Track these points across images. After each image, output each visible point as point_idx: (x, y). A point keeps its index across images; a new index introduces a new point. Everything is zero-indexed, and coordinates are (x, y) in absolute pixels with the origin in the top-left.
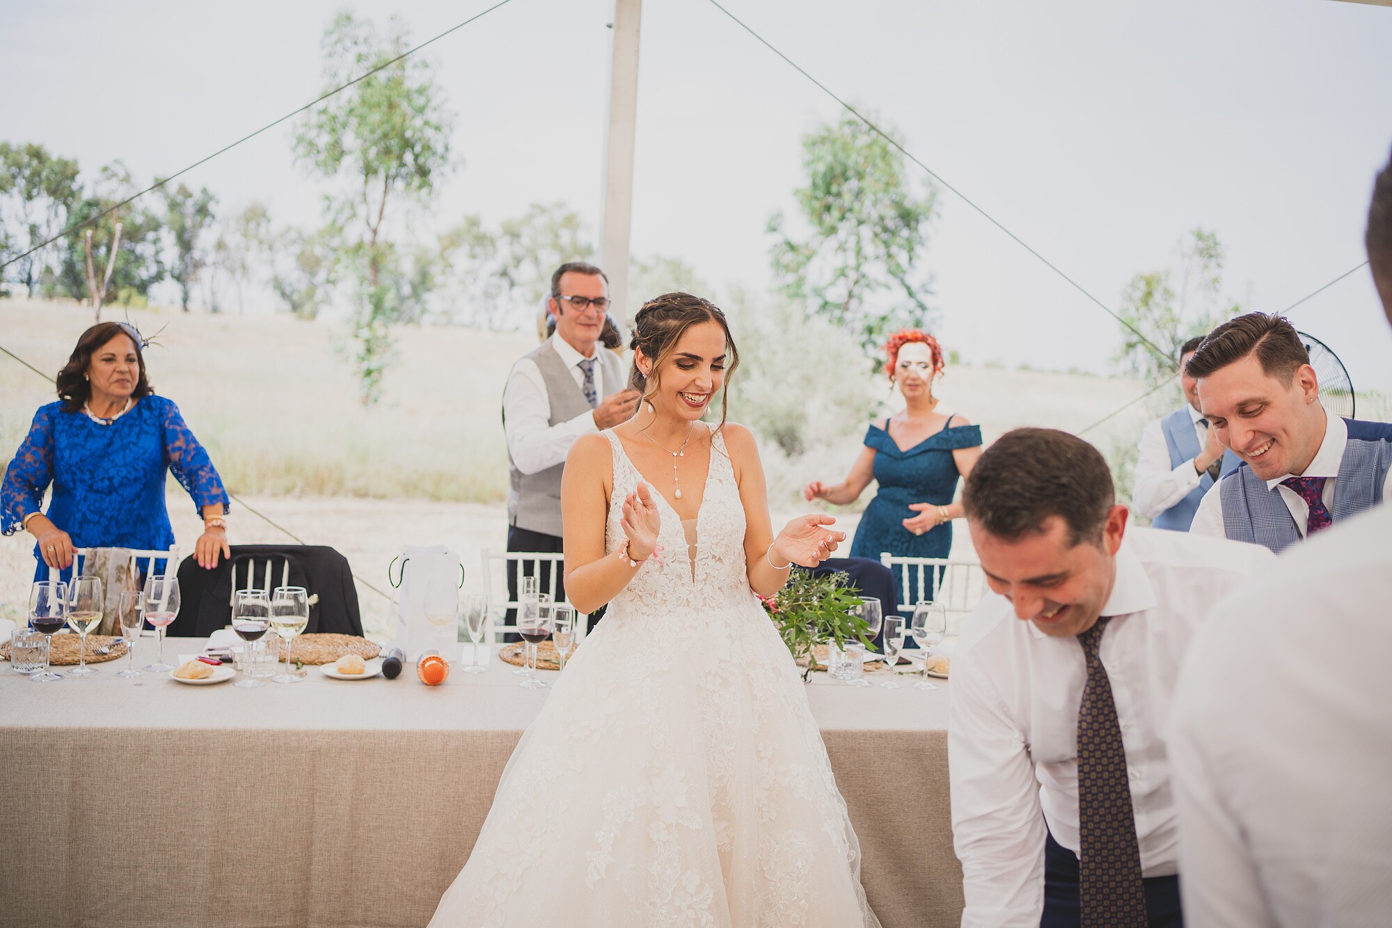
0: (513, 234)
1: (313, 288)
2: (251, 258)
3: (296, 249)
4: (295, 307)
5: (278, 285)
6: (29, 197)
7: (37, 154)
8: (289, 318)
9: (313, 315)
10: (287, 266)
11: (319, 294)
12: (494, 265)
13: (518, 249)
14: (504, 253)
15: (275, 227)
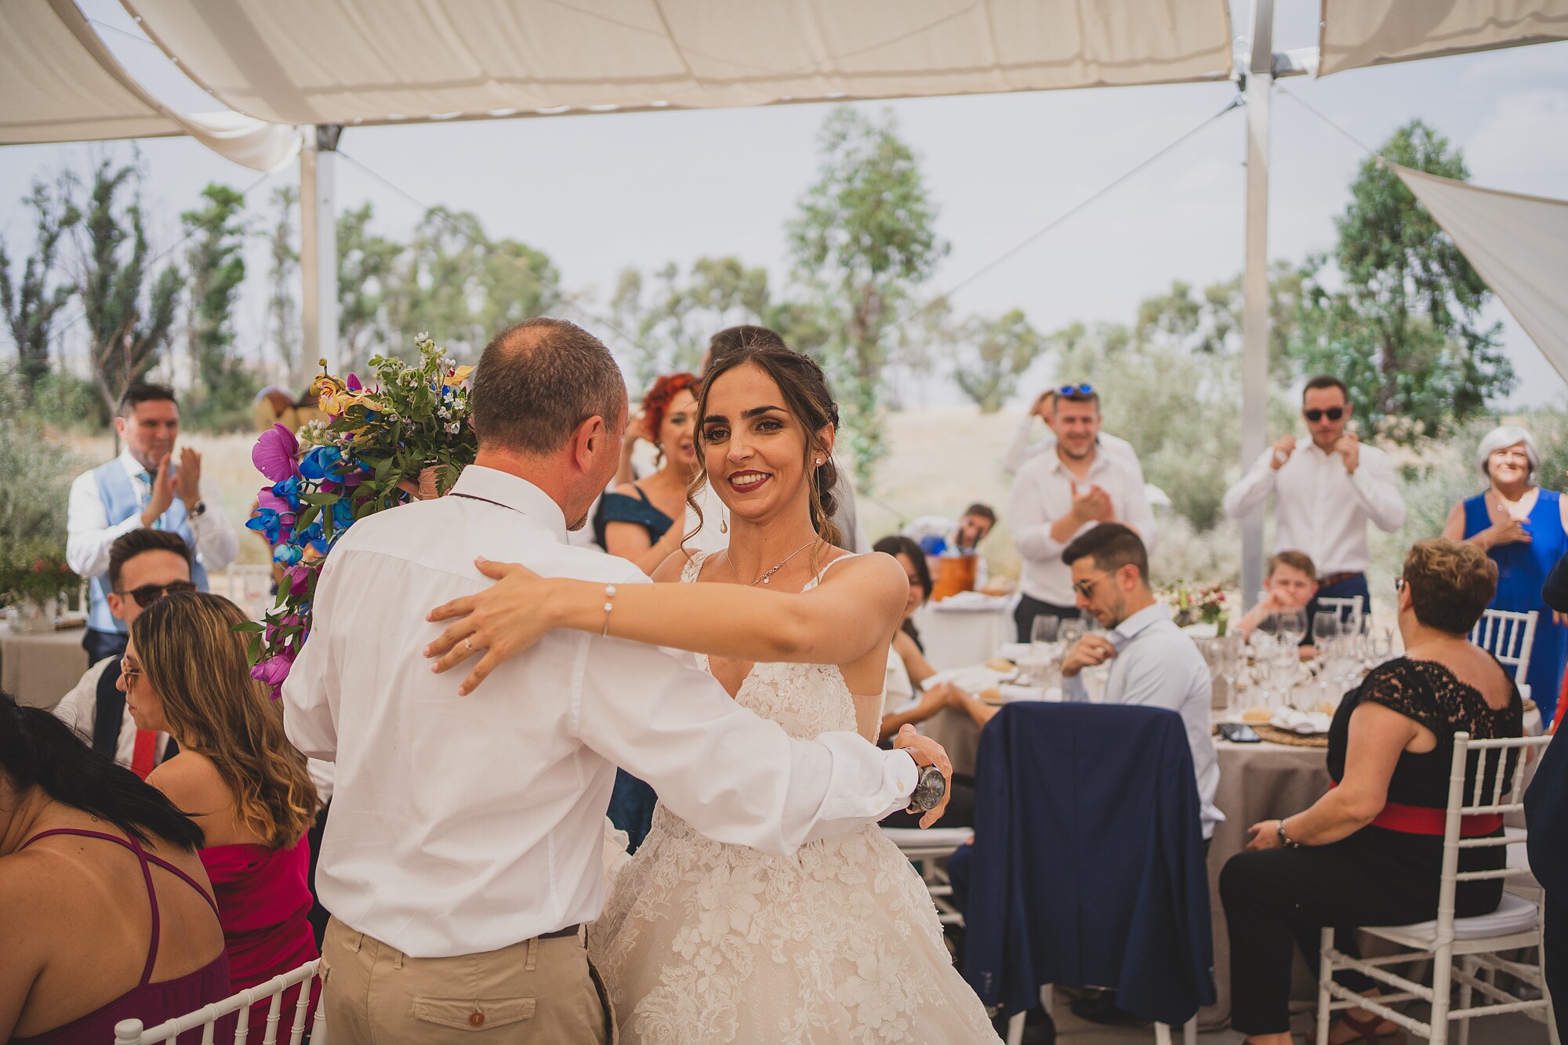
0: (1218, 301)
1: (997, 377)
2: (933, 350)
3: (980, 339)
4: (979, 399)
5: (960, 377)
6: (724, 309)
7: (733, 268)
8: (971, 409)
9: (998, 406)
10: (970, 357)
11: (1003, 385)
12: (1196, 339)
13: (1225, 317)
14: (1207, 322)
15: (957, 317)
